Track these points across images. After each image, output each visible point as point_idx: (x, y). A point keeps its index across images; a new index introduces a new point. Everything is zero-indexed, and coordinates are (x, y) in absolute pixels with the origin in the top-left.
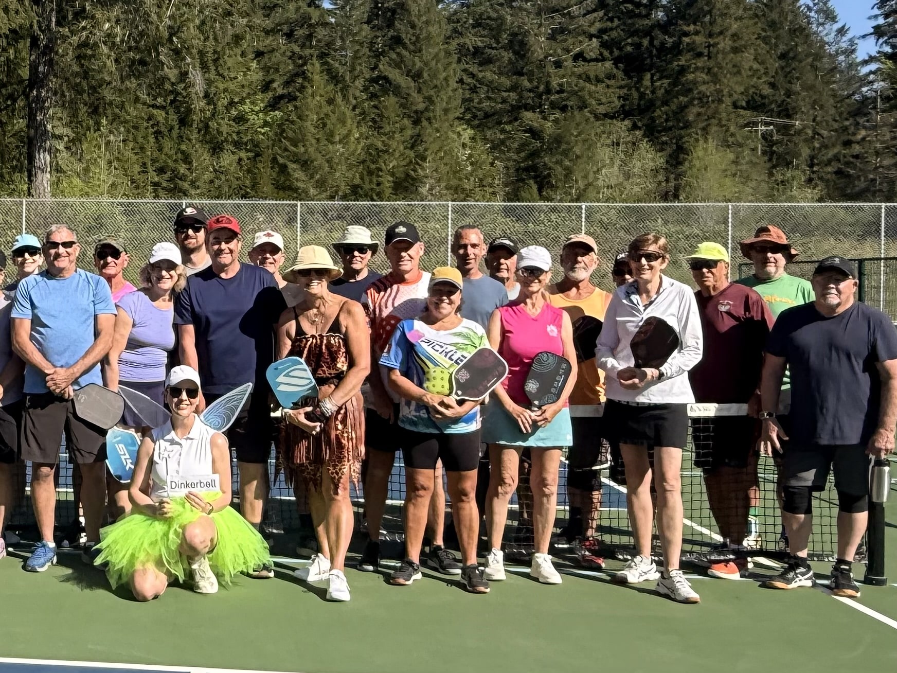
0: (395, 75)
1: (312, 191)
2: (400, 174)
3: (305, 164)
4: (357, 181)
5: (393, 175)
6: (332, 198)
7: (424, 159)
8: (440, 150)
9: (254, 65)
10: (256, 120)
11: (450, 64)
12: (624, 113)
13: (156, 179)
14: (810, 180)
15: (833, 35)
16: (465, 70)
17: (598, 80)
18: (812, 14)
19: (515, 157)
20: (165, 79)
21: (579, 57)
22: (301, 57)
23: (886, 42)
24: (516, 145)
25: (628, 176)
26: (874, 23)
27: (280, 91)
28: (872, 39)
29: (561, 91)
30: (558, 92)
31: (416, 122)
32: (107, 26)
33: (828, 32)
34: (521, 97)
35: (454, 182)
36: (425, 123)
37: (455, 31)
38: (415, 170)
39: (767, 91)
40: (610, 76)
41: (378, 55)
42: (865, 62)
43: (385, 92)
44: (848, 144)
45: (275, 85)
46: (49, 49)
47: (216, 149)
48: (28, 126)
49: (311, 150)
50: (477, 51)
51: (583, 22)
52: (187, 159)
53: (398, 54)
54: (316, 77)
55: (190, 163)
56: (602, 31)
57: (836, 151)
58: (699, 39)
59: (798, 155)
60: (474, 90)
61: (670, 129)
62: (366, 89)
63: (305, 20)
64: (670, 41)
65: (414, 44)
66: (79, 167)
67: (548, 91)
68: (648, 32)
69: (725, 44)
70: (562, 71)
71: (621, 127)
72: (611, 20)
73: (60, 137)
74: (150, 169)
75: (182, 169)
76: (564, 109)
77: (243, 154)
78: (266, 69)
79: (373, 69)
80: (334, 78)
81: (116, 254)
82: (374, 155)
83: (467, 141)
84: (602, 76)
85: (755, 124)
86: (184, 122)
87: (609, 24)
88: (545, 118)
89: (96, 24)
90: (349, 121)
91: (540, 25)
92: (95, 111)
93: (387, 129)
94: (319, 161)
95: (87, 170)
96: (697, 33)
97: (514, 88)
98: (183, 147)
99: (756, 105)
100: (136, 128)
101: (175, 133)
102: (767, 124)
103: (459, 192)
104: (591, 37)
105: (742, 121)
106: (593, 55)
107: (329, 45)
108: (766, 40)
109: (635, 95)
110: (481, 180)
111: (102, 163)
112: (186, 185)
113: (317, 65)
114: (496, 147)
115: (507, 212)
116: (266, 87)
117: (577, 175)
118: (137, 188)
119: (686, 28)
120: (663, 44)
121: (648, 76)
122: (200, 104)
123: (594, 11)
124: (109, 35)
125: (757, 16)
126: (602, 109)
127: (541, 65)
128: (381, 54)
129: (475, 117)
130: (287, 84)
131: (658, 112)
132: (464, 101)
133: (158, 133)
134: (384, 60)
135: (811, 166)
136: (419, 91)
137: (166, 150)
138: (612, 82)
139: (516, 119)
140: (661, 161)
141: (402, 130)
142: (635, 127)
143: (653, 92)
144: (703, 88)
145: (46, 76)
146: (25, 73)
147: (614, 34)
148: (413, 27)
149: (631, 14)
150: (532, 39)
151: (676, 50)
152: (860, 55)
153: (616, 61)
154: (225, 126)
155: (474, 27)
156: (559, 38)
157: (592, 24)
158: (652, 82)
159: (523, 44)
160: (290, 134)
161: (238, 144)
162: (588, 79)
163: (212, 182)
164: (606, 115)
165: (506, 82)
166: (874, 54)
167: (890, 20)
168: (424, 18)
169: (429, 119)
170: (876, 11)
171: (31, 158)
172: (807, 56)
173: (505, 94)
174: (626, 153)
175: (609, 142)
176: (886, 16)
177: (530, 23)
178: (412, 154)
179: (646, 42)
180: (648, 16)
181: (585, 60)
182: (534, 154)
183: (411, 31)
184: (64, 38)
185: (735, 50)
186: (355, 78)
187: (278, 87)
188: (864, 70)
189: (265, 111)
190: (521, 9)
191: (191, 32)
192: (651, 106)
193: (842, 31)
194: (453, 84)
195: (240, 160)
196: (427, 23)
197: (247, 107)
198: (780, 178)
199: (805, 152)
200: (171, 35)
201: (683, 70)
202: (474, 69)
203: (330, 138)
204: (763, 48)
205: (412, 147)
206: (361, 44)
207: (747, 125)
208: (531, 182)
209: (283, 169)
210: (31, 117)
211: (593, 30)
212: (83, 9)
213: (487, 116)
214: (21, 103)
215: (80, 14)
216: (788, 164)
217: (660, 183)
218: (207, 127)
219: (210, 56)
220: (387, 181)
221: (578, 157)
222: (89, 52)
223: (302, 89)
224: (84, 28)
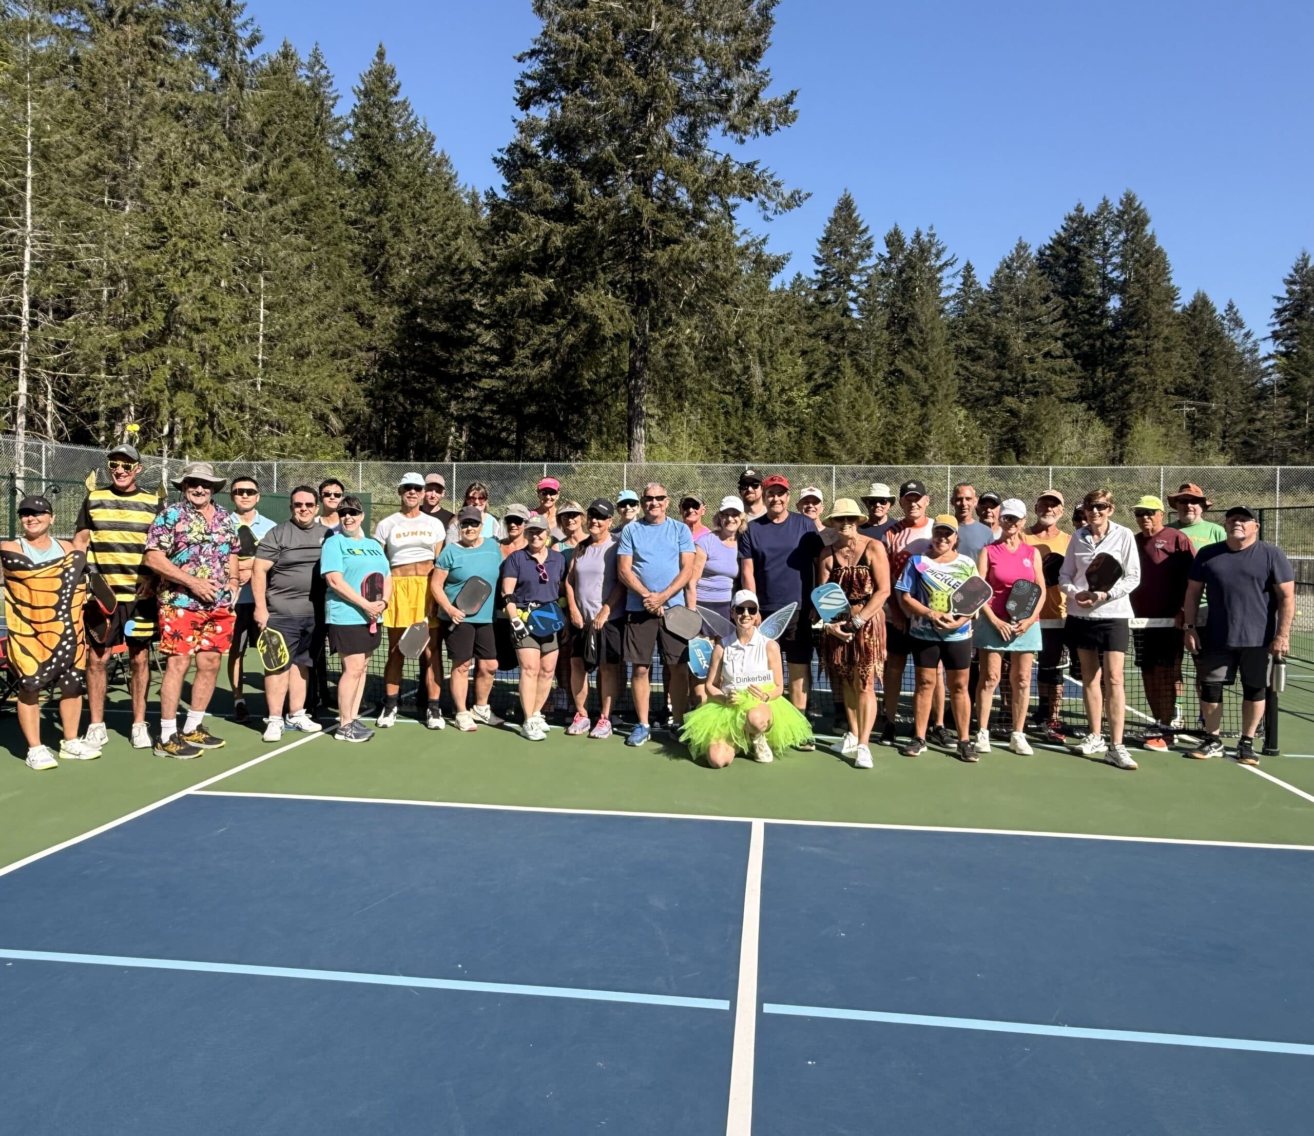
0: (908, 369)
1: (844, 457)
2: (911, 445)
3: (839, 437)
4: (879, 450)
5: (906, 445)
6: (859, 462)
7: (929, 433)
8: (942, 425)
9: (800, 361)
10: (801, 403)
11: (949, 360)
12: (1081, 398)
13: (726, 448)
14: (1223, 449)
15: (1240, 338)
16: (961, 365)
17: (1062, 373)
18: (1225, 322)
19: (998, 431)
20: (732, 372)
21: (1047, 355)
22: (836, 355)
23: (1281, 344)
24: (999, 422)
25: (1084, 445)
26: (1272, 329)
27: (820, 381)
28: (1271, 341)
29: (1034, 381)
30: (1031, 382)
31: (924, 405)
32: (688, 331)
33: (1237, 336)
34: (1003, 385)
35: (952, 451)
36: (930, 405)
37: (953, 335)
38: (922, 441)
39: (1190, 381)
40: (1072, 370)
41: (895, 353)
42: (1265, 359)
43: (900, 381)
44: (1251, 421)
45: (816, 376)
46: (644, 349)
47: (771, 425)
48: (628, 408)
49: (844, 425)
50: (970, 351)
51: (1051, 328)
52: (749, 433)
53: (910, 353)
54: (847, 371)
55: (751, 436)
56: (1065, 335)
57: (1243, 426)
58: (1138, 341)
59: (1213, 429)
60: (967, 380)
61: (1117, 409)
62: (885, 379)
63: (839, 327)
64: (1117, 342)
65: (921, 344)
66: (667, 439)
67: (1024, 381)
68: (1100, 336)
69: (1158, 345)
70: (1034, 366)
71: (1079, 409)
72: (1072, 326)
73: (652, 416)
74: (721, 440)
75: (746, 440)
76: (1036, 394)
77: (791, 429)
78: (809, 364)
79: (890, 364)
80: (860, 370)
81: (696, 505)
82: (891, 430)
83: (962, 419)
84: (1065, 369)
85: (1181, 406)
86: (747, 404)
87: (1070, 330)
88: (1021, 401)
89: (680, 330)
90: (872, 404)
91: (1018, 331)
92: (679, 397)
93: (902, 409)
94: (849, 434)
95: (673, 441)
96: (1137, 337)
97: (998, 378)
98: (746, 424)
99: (1182, 391)
100: (711, 409)
101: (740, 413)
102: (1190, 406)
103: (956, 458)
104: (1056, 339)
105: (1171, 404)
106: (1058, 353)
107: (857, 345)
108: (1190, 342)
109: (1090, 384)
110: (973, 449)
111: (685, 436)
112: (748, 453)
113: (848, 361)
114: (984, 423)
115: (992, 473)
116: (809, 378)
117: (1046, 445)
118: (711, 454)
119: (1129, 333)
120: (1111, 345)
121: (1100, 369)
122: (758, 391)
123: (1059, 319)
124: (689, 338)
125: (1183, 323)
126: (1064, 395)
127: (1019, 360)
128: (897, 352)
129: (968, 401)
130: (825, 375)
131: (1107, 397)
132: (960, 388)
133: (727, 413)
134: (899, 357)
135: (1224, 437)
136: (926, 380)
137: (733, 426)
138: (1072, 374)
139: (999, 402)
140: (1110, 434)
141: (913, 410)
142: (1090, 408)
143: (1104, 381)
144: (1141, 378)
145: (641, 369)
146: (626, 367)
147: (1074, 337)
148: (921, 332)
149: (1087, 322)
150: (1011, 341)
151: (1122, 349)
152: (1262, 354)
153: (1076, 358)
154: (778, 408)
155: (968, 332)
156: (1033, 340)
157: (1057, 330)
158: (1103, 374)
159: (1005, 345)
160: (828, 413)
161: (788, 422)
162: (1054, 372)
163: (768, 450)
164: (1068, 399)
165: (992, 374)
166: (1272, 352)
167: (1285, 326)
168: (929, 326)
169: (933, 402)
170: (1274, 320)
171: (630, 432)
172: (1222, 354)
173: (991, 383)
174: (1083, 428)
175: (1070, 420)
176: (1282, 324)
177: (1010, 329)
178: (920, 429)
179: (1098, 344)
180: (1100, 323)
181: (1052, 357)
182: (1014, 429)
183: (920, 335)
184: (656, 340)
185: (1167, 350)
186: (877, 371)
187: (818, 378)
188: (1265, 365)
189: (808, 396)
190: (1003, 318)
191: (752, 335)
192: (1102, 391)
193: (1248, 335)
194: (952, 376)
195: (790, 433)
196: (932, 329)
197: (794, 394)
198: (1200, 446)
199: (1219, 428)
200: (737, 338)
201: (1126, 365)
202: (968, 364)
203: (858, 416)
204: (1187, 348)
205: (920, 424)
206: (882, 345)
207: (1175, 407)
208: (1011, 450)
209: (822, 440)
210: (631, 401)
211: (1059, 334)
212: (670, 319)
213: (977, 400)
214: (622, 390)
215: (668, 322)
216: (1206, 437)
217: (1108, 451)
218: (764, 408)
219: (766, 355)
220: (901, 450)
221: (1047, 431)
222: (675, 351)
223: (836, 379)
224: (671, 333)
